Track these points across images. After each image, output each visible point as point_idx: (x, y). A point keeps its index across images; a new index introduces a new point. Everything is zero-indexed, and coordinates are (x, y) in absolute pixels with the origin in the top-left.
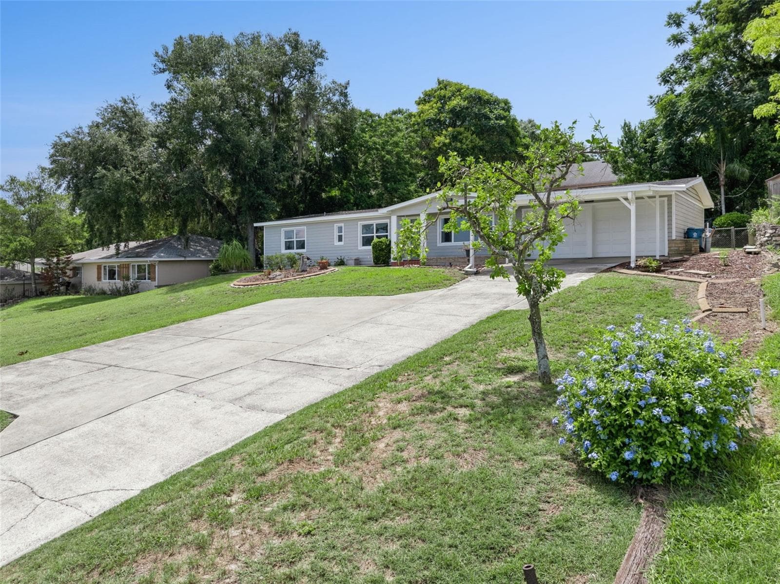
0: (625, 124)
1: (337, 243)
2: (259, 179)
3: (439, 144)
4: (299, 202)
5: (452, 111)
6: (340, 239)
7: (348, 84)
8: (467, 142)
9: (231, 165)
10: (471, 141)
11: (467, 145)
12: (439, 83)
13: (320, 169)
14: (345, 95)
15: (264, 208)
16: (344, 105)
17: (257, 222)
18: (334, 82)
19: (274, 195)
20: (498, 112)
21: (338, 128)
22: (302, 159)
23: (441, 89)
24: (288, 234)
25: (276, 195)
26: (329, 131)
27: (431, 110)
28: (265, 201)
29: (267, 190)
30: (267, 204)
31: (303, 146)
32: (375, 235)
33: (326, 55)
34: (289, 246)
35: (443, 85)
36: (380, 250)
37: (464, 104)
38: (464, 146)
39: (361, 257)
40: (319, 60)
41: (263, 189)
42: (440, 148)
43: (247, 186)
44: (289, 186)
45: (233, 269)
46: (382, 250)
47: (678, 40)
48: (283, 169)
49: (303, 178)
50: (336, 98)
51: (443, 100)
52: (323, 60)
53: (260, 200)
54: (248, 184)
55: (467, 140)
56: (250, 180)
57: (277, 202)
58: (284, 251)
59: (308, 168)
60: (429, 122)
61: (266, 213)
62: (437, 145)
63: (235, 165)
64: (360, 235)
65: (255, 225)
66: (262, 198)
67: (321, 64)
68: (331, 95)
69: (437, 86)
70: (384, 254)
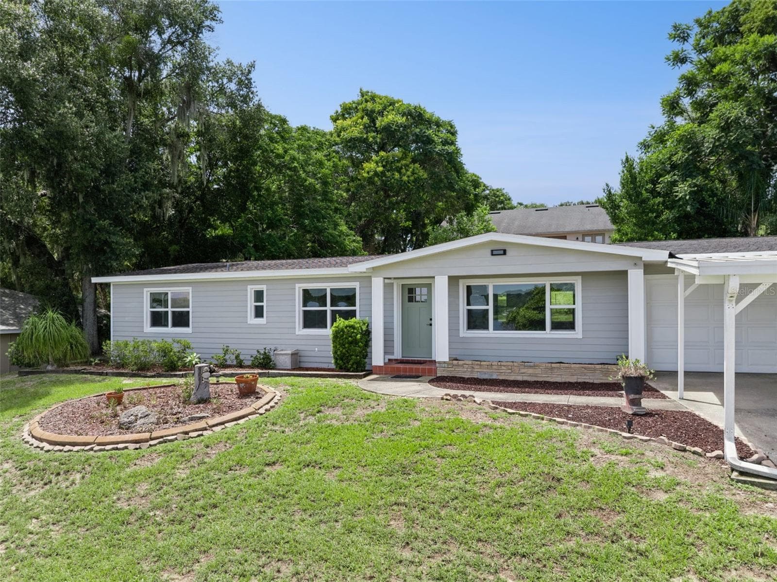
0: (627, 159)
1: (252, 320)
2: (104, 200)
3: (368, 173)
4: (171, 243)
5: (387, 129)
6: (259, 312)
7: (253, 66)
8: (409, 173)
9: (48, 171)
10: (413, 173)
11: (408, 177)
12: (363, 96)
13: (203, 194)
14: (249, 85)
15: (113, 251)
16: (246, 99)
17: (97, 276)
18: (229, 63)
19: (130, 230)
20: (444, 134)
21: (233, 131)
22: (179, 176)
23: (367, 101)
24: (158, 300)
25: (133, 229)
26: (222, 137)
27: (354, 128)
28: (114, 239)
29: (118, 221)
30: (117, 243)
31: (179, 156)
32: (329, 308)
33: (219, 15)
34: (158, 320)
35: (368, 97)
36: (351, 343)
37: (401, 120)
38: (405, 178)
39: (300, 348)
40: (207, 23)
41: (109, 218)
42: (370, 178)
43: (81, 211)
44: (154, 217)
45: (48, 362)
46: (355, 342)
47: (680, 59)
48: (146, 186)
49: (177, 205)
50: (233, 86)
51: (371, 115)
52: (213, 23)
53: (104, 236)
54: (84, 208)
55: (407, 170)
56: (86, 201)
57: (135, 240)
58: (148, 329)
59: (187, 191)
60: (352, 144)
61: (117, 259)
62: (365, 175)
63: (56, 173)
64: (299, 309)
65: (95, 280)
66: (108, 233)
67: (211, 29)
68: (225, 81)
69: (360, 98)
70: (358, 349)
